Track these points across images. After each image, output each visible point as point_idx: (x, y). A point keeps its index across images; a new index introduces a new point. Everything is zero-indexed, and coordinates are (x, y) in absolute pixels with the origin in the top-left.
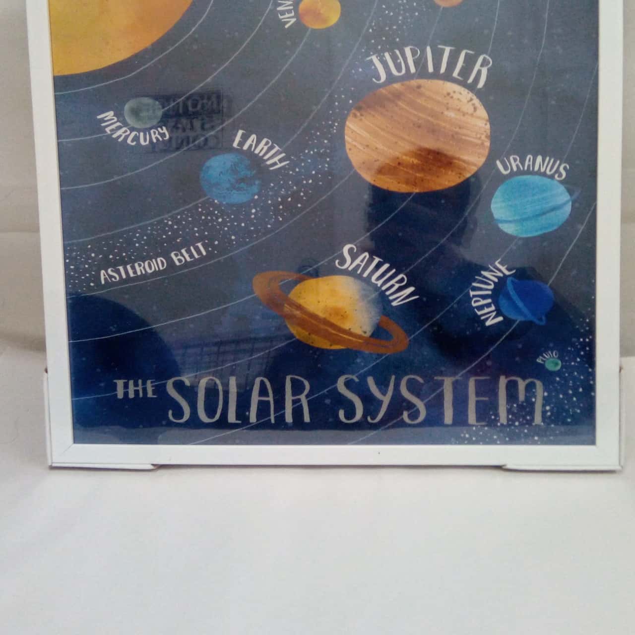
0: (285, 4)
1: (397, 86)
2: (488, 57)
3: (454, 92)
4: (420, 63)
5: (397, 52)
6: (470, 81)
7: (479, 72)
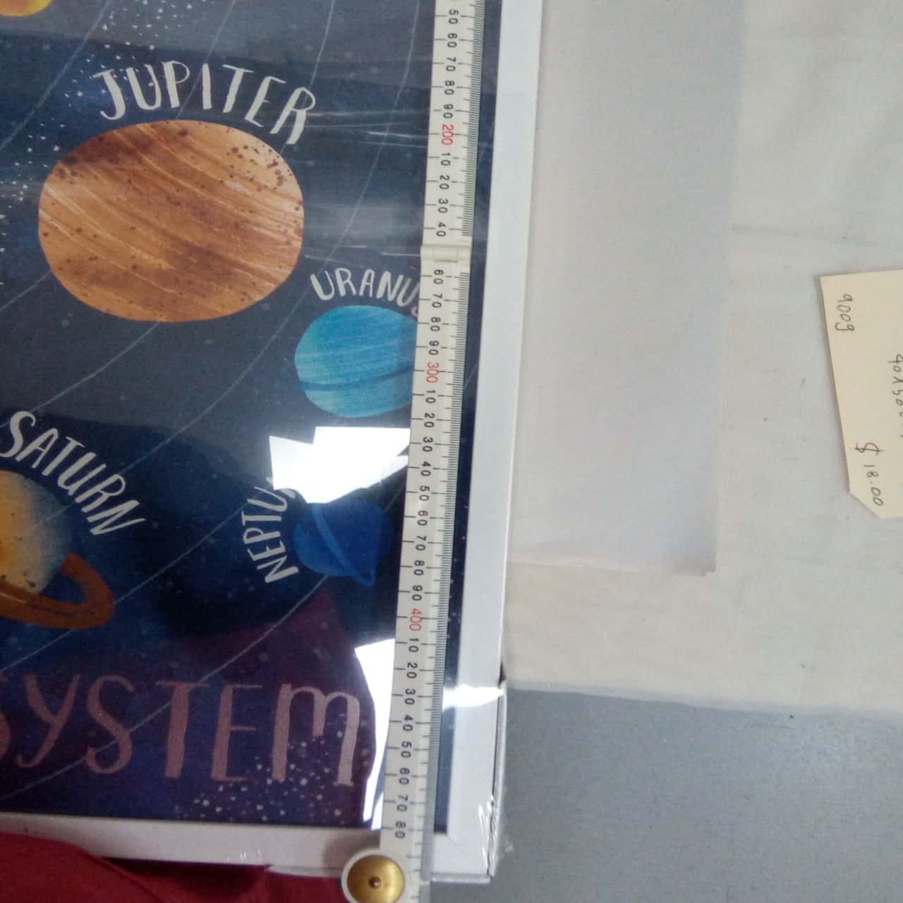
1: (143, 127)
2: (308, 93)
3: (246, 147)
4: (189, 92)
5: (150, 69)
6: (275, 130)
7: (292, 117)
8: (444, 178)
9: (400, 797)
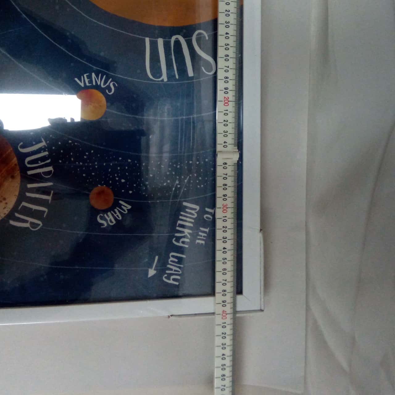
0: (98, 79)
1: (15, 160)
2: (39, 227)
3: (6, 203)
4: (37, 178)
5: (49, 161)
6: (17, 215)
7: (26, 221)
8: (226, 121)
9: (222, 386)
